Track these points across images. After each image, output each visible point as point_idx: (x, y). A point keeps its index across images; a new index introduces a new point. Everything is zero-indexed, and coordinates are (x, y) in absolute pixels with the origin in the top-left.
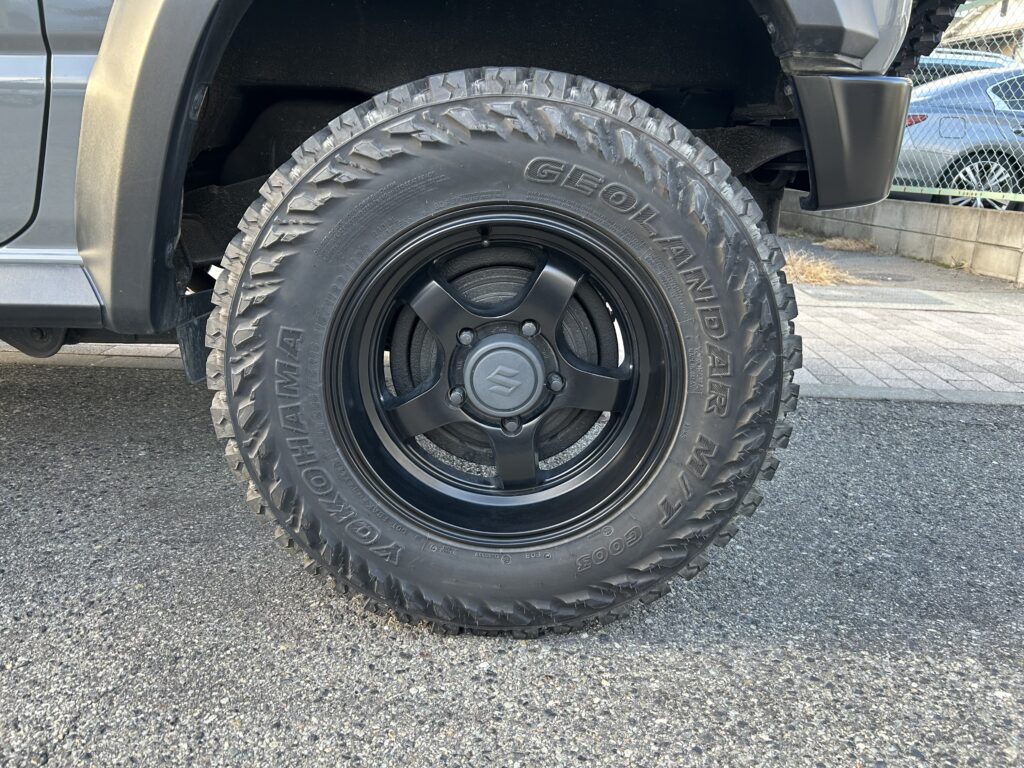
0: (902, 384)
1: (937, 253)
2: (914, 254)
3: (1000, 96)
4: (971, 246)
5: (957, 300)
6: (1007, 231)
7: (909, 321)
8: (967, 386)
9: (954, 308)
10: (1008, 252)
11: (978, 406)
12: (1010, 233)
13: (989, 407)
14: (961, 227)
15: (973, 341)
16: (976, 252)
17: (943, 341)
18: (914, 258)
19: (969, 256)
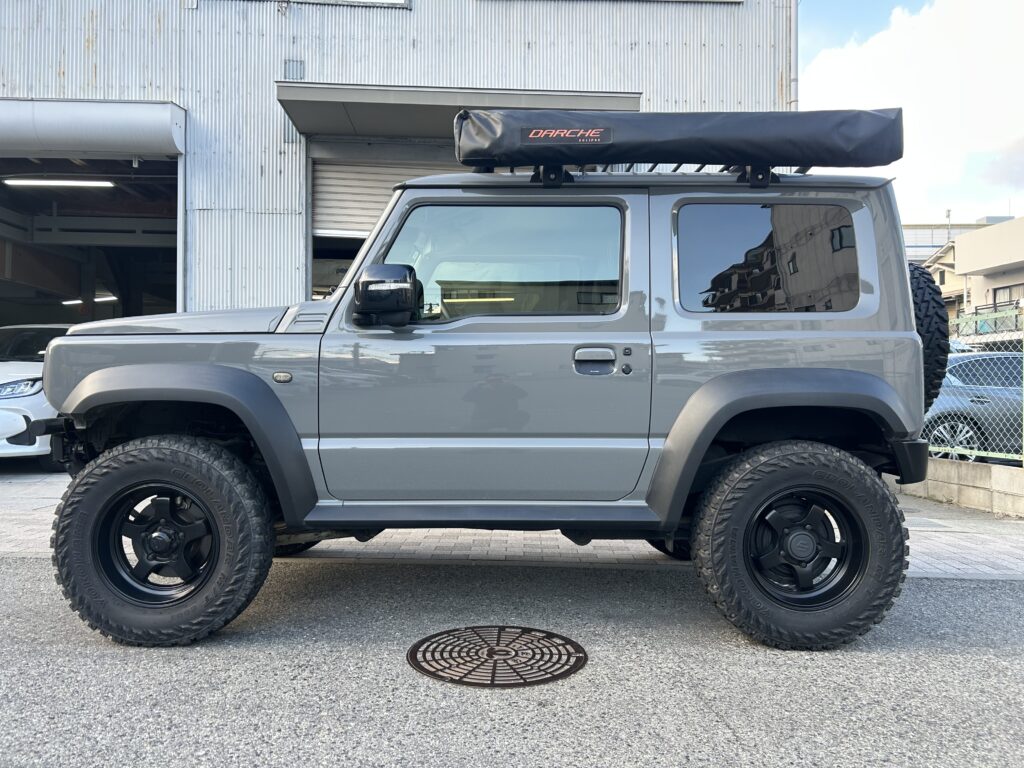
0: (934, 571)
1: (931, 493)
2: (914, 493)
3: (954, 375)
4: (956, 487)
5: (954, 525)
6: (978, 476)
7: (926, 538)
8: (971, 572)
9: (953, 529)
10: (982, 491)
11: (979, 580)
12: (981, 478)
13: (985, 581)
14: (945, 474)
15: (969, 548)
16: (960, 491)
17: (951, 549)
18: (915, 496)
19: (955, 494)
